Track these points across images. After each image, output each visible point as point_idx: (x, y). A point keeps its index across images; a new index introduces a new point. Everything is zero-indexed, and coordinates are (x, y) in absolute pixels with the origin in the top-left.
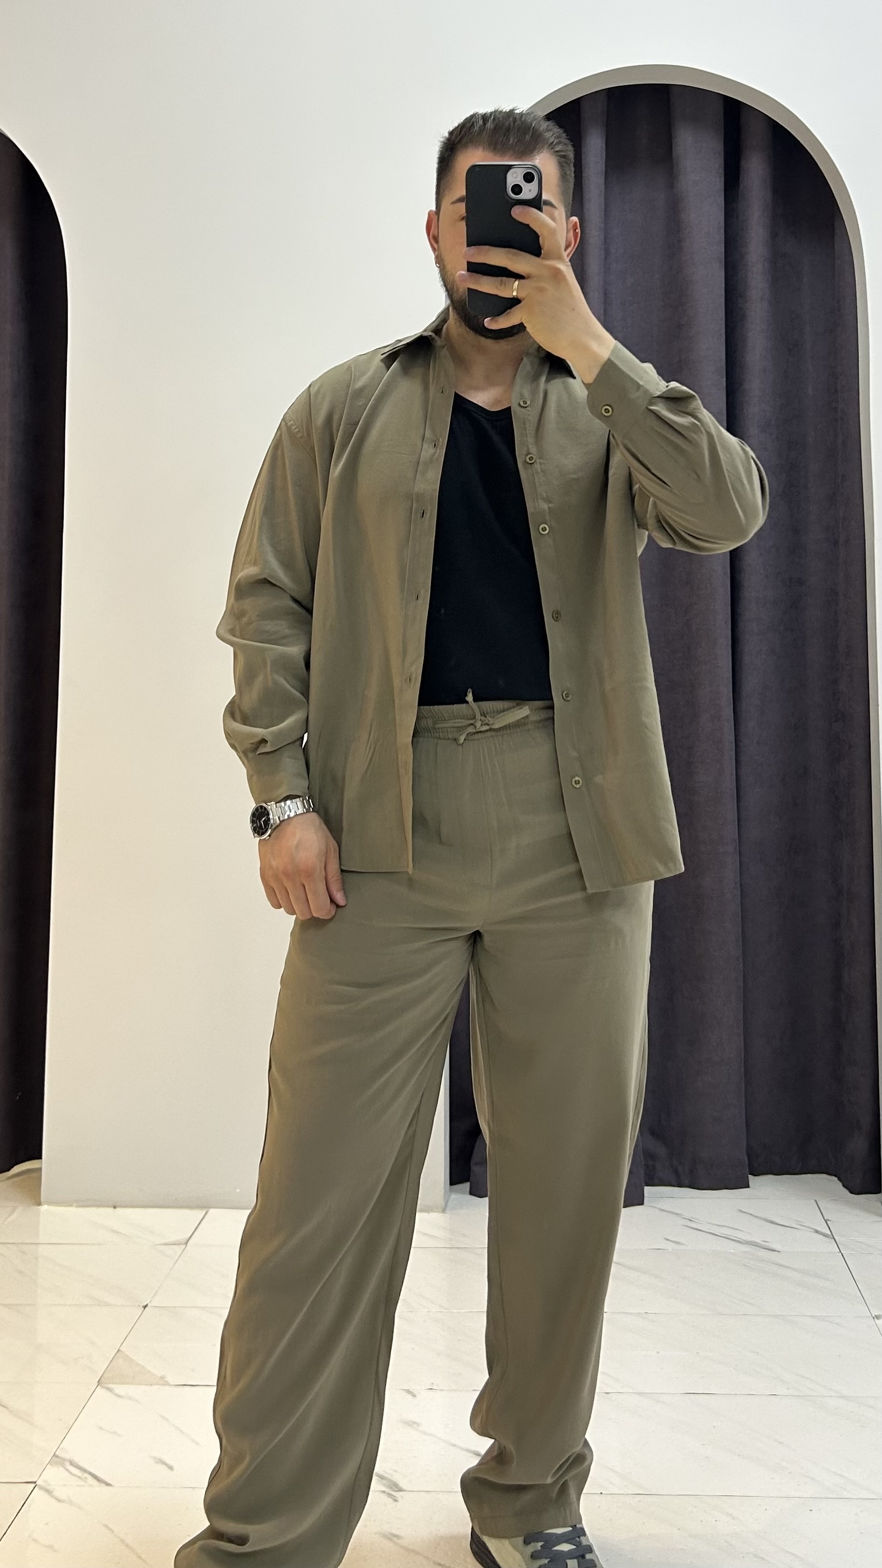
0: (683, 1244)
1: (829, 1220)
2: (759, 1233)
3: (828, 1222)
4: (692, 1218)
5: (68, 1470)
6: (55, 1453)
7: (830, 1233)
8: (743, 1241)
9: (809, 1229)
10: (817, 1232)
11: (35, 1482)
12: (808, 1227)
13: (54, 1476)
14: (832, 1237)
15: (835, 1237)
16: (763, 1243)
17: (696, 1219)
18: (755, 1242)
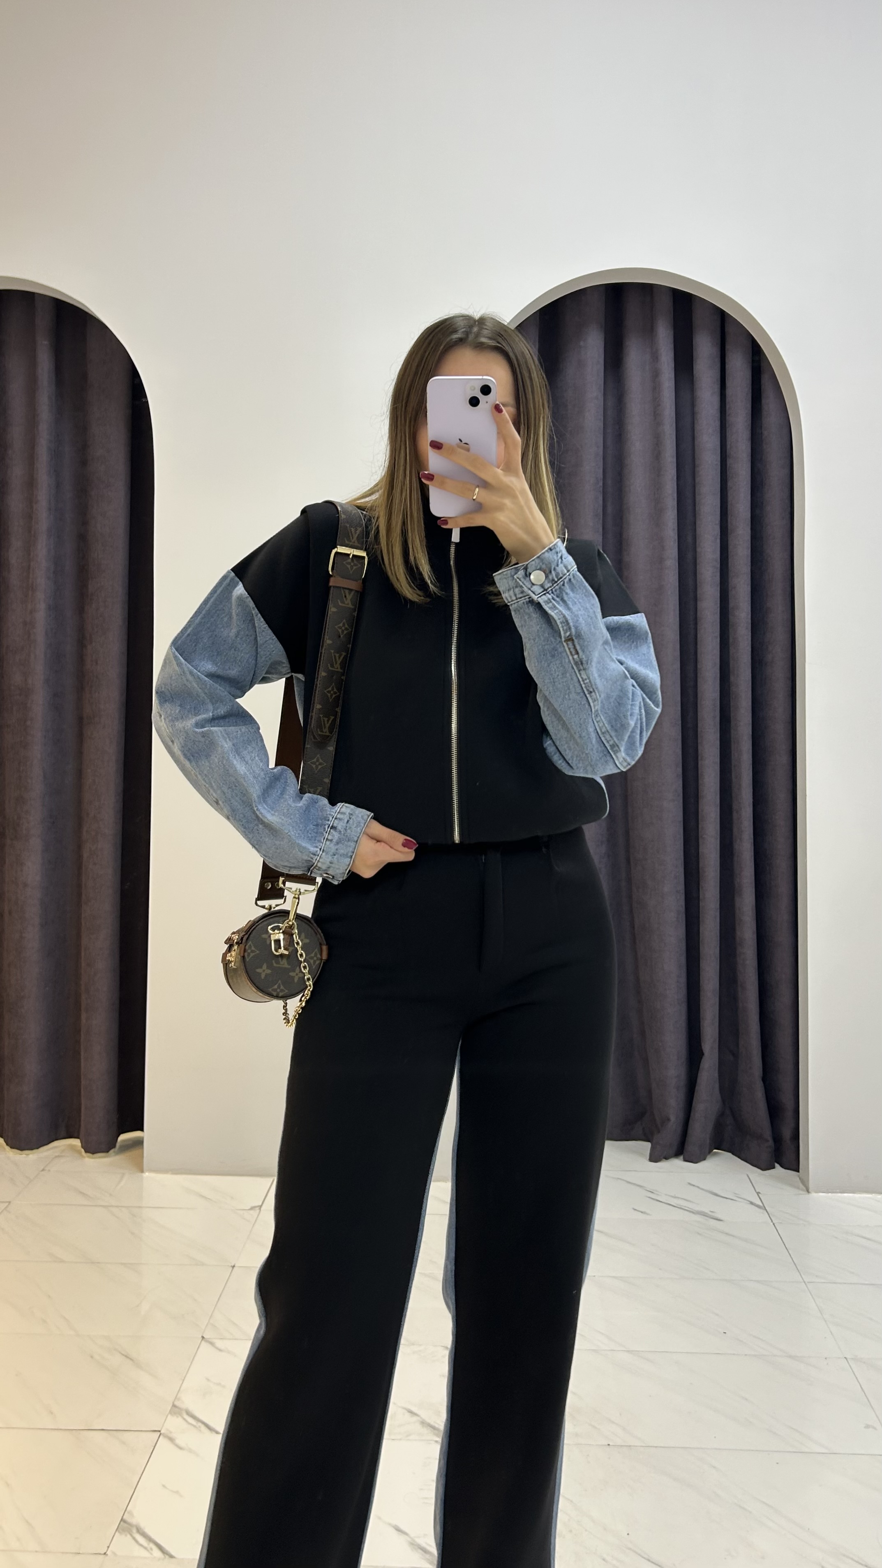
0: (648, 1214)
1: (760, 1193)
2: (707, 1204)
3: (760, 1195)
4: (654, 1190)
5: (184, 1419)
6: (173, 1403)
7: (761, 1204)
8: (694, 1211)
9: (746, 1201)
10: (752, 1203)
11: (160, 1431)
12: (745, 1199)
13: (174, 1424)
14: (764, 1208)
15: (767, 1208)
16: (710, 1213)
17: (657, 1191)
18: (703, 1212)
